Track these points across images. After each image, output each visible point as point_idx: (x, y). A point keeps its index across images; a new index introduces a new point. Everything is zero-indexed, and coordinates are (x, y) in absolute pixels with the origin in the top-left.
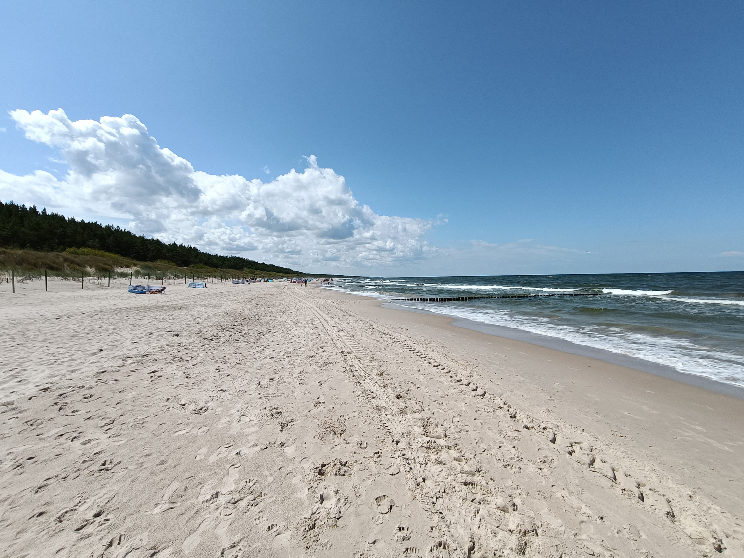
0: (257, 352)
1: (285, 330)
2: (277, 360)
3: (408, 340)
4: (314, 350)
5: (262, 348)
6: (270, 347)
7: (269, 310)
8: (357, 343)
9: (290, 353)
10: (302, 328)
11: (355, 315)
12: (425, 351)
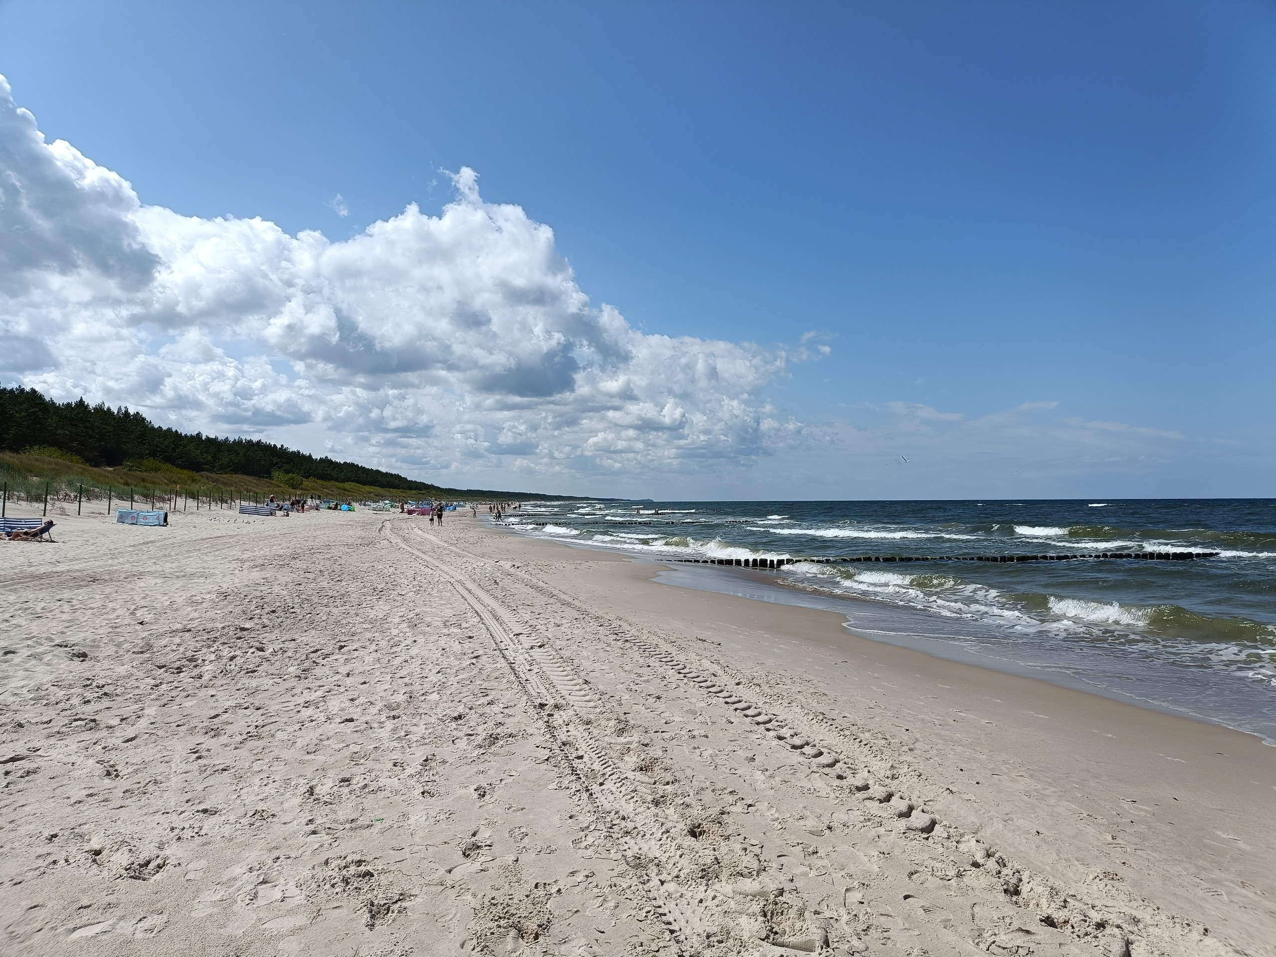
0: (307, 705)
1: (383, 643)
2: (362, 728)
3: (720, 672)
4: (464, 700)
5: (320, 693)
6: (342, 689)
7: (341, 588)
8: (581, 681)
9: (398, 706)
10: (433, 638)
11: (577, 603)
12: (767, 706)
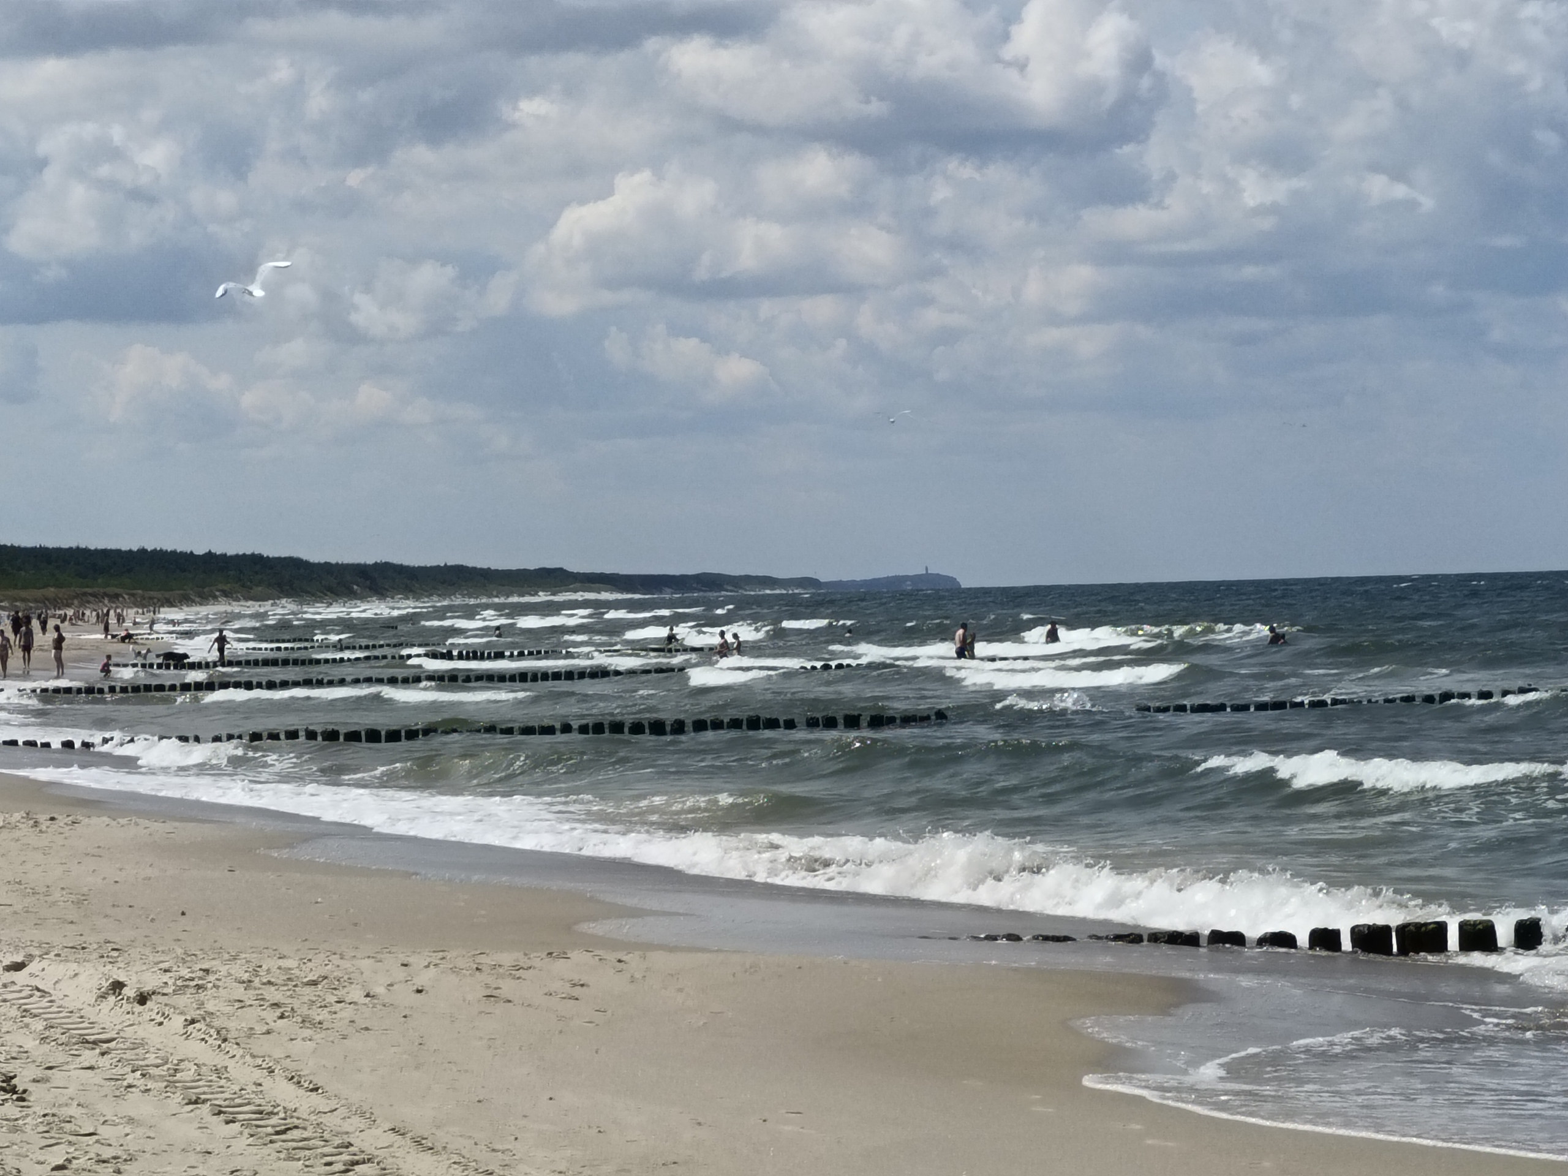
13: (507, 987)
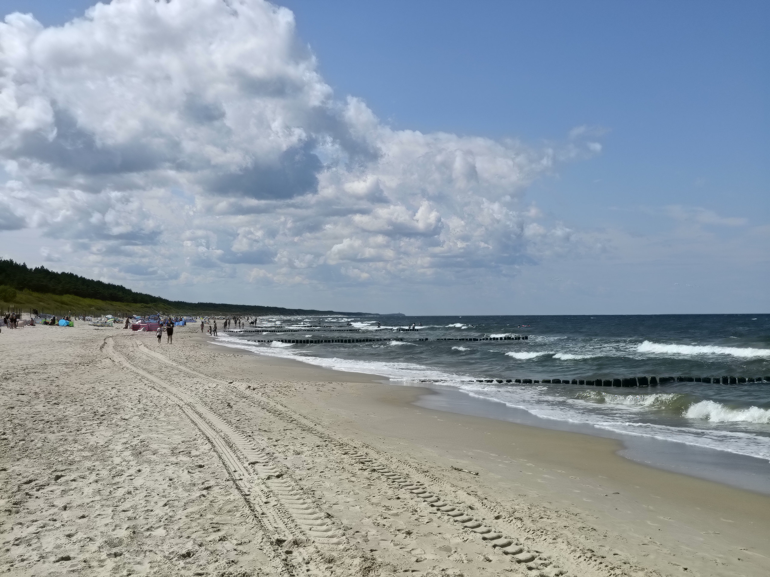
0: (18, 542)
1: (104, 473)
2: (80, 567)
3: (477, 505)
4: (193, 536)
5: (33, 529)
6: (58, 524)
7: (59, 411)
8: (323, 514)
9: (121, 542)
10: (159, 468)
11: (319, 428)
12: (529, 542)
13: (321, 389)
